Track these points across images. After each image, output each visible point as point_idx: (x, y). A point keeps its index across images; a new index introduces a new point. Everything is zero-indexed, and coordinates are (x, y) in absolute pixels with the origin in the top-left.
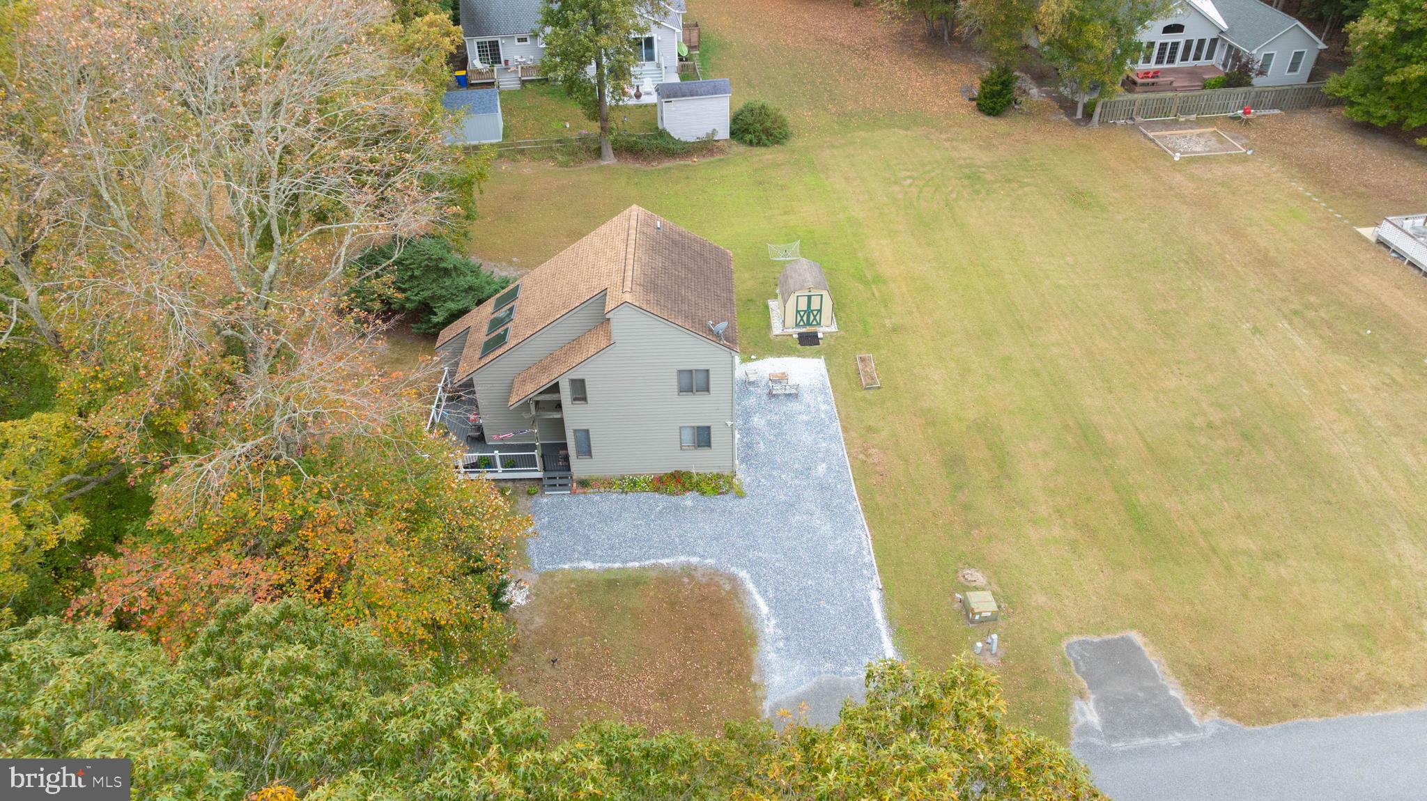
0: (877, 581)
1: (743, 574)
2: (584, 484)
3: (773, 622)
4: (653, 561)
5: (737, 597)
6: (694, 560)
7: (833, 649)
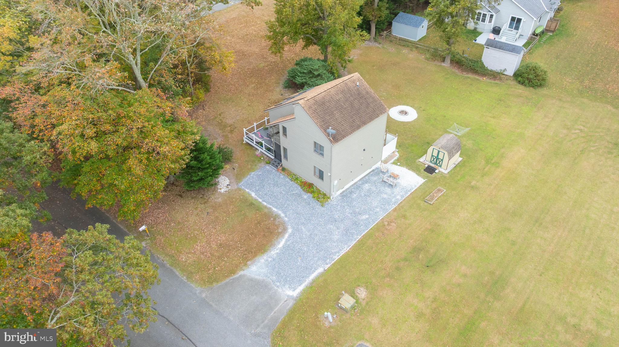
0: (327, 267)
1: (290, 231)
2: (284, 169)
3: (277, 251)
4: (271, 207)
5: (278, 236)
6: (282, 215)
7: (282, 274)
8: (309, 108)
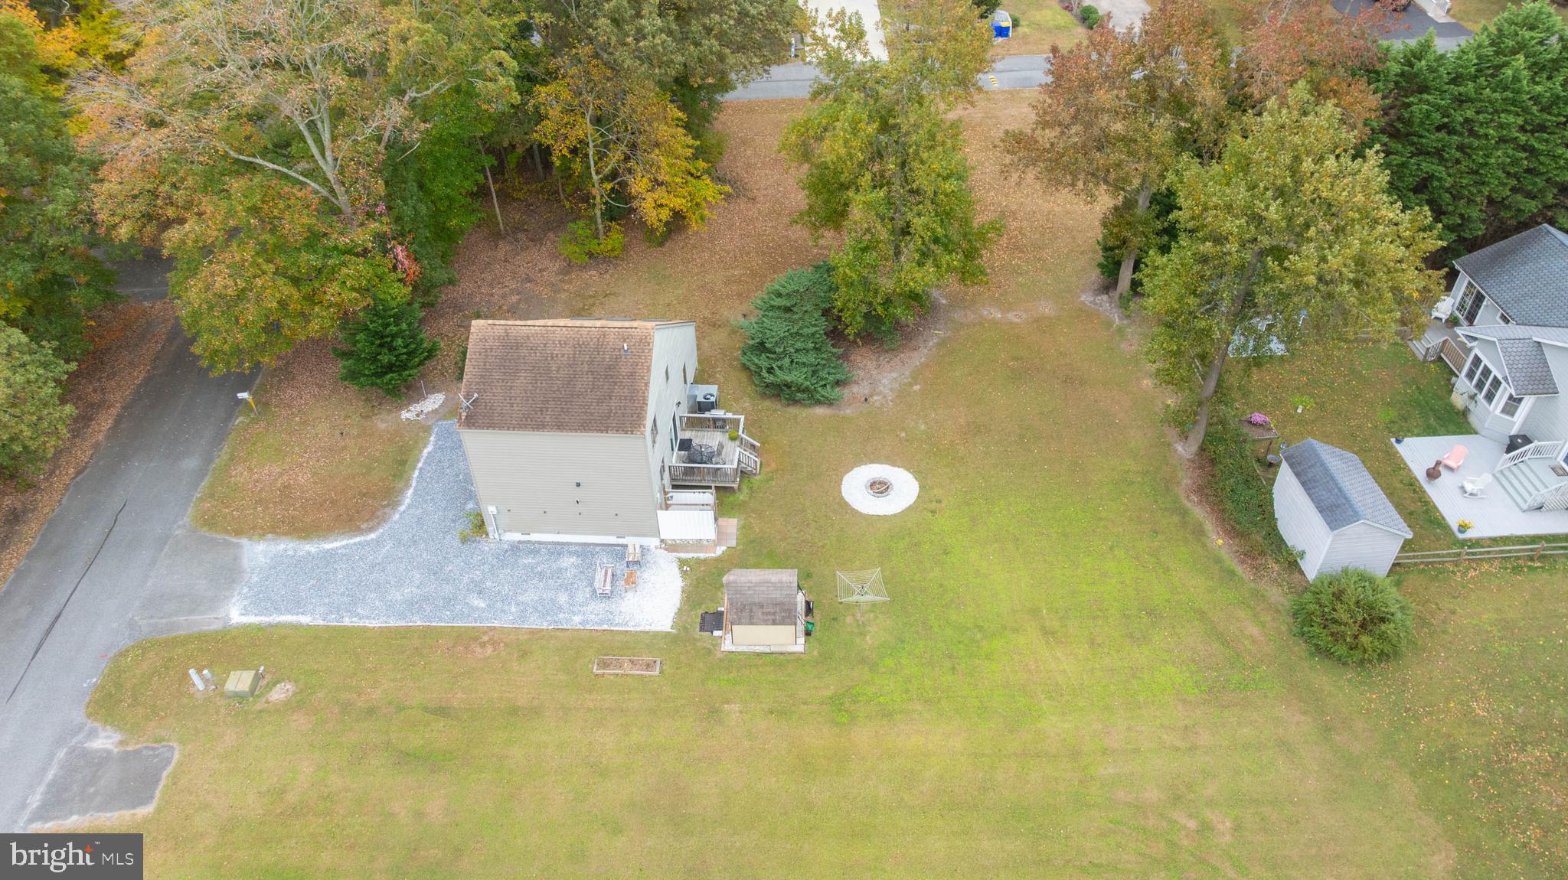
0: (317, 622)
1: (372, 536)
3: (314, 550)
6: (402, 508)
8: (481, 340)
